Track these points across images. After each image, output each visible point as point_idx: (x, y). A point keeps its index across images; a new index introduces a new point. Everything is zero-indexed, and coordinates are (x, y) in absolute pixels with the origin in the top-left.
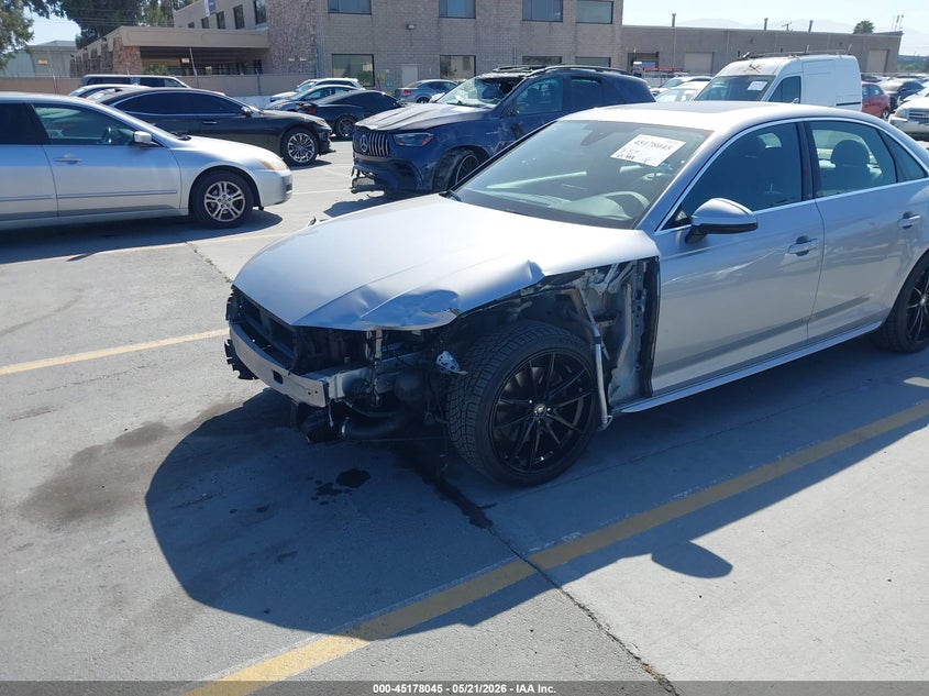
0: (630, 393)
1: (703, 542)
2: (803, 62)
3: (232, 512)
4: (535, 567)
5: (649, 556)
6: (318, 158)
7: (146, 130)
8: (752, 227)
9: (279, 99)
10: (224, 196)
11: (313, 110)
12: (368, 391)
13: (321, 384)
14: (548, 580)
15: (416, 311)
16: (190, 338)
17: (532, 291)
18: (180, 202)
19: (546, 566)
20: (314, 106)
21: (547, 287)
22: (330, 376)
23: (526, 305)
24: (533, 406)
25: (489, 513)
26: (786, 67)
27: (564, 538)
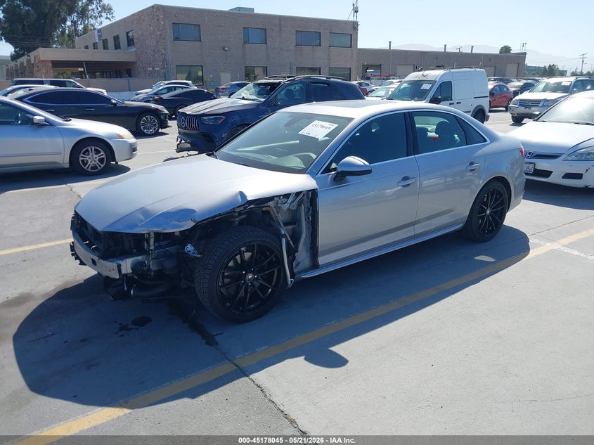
0: (307, 267)
1: (335, 349)
2: (453, 73)
3: (65, 342)
4: (237, 366)
5: (303, 357)
6: (160, 131)
7: (41, 115)
8: (369, 172)
9: (141, 93)
10: (92, 156)
11: (160, 101)
12: (145, 268)
13: (116, 265)
14: (243, 373)
15: (171, 221)
16: (58, 242)
17: (242, 208)
18: (63, 159)
19: (243, 365)
20: (161, 98)
21: (252, 206)
22: (122, 260)
23: (242, 217)
24: (245, 275)
25: (218, 339)
26: (443, 75)
27: (258, 350)
